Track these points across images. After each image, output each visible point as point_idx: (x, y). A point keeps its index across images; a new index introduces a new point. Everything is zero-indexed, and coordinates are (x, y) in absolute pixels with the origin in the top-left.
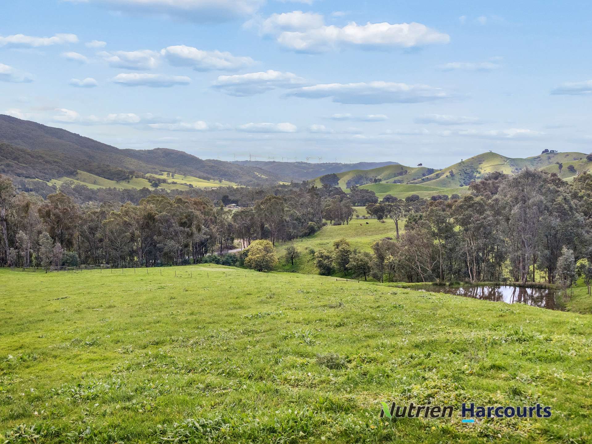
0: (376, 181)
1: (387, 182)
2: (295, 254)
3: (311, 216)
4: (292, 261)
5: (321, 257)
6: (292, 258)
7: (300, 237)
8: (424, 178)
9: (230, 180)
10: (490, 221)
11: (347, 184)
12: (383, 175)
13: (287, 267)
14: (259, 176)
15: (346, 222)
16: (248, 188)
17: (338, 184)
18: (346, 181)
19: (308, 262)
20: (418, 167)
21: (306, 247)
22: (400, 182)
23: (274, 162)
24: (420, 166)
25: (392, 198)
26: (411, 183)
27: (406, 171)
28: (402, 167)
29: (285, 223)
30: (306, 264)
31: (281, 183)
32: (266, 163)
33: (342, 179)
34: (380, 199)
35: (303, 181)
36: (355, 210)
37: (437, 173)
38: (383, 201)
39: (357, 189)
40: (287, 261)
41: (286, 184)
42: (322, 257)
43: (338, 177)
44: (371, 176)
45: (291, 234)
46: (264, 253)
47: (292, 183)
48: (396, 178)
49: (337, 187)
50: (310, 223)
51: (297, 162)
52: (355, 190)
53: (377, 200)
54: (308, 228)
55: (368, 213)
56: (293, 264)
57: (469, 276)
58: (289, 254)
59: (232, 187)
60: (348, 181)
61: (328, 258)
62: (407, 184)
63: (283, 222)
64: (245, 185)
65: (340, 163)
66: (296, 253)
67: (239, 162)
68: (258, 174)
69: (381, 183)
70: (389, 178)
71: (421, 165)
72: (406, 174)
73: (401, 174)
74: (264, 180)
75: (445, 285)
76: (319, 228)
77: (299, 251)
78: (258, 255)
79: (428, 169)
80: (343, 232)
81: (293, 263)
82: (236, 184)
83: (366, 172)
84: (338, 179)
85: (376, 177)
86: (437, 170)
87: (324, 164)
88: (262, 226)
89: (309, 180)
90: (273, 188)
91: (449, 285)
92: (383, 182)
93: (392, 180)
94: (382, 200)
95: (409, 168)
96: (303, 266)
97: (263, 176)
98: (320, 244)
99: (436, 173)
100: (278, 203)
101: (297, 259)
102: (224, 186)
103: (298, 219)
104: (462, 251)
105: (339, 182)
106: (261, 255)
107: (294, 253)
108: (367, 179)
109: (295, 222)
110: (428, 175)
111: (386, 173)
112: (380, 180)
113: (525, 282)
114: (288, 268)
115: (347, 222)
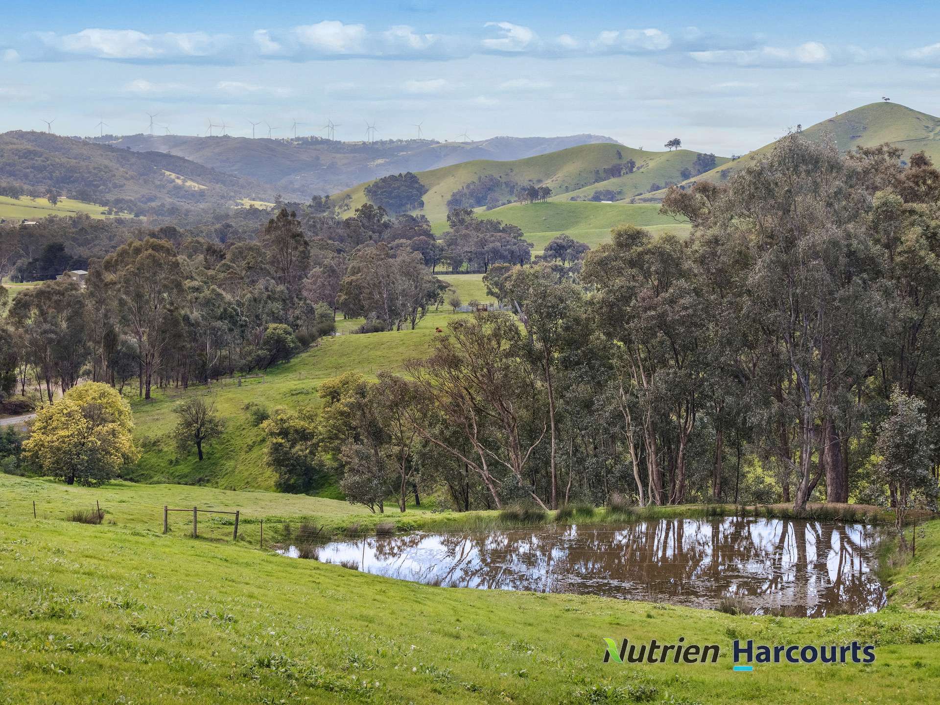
0: (533, 193)
1: (572, 199)
2: (208, 426)
3: (276, 306)
4: (199, 447)
5: (279, 434)
6: (198, 439)
7: (241, 370)
8: (684, 183)
9: (84, 197)
10: (686, 309)
11: (450, 203)
12: (560, 175)
13: (183, 469)
14: (179, 182)
15: (409, 323)
16: (141, 222)
17: (422, 204)
18: (449, 197)
19: (250, 448)
20: (667, 149)
21: (246, 402)
22: (611, 196)
23: (226, 137)
24: (673, 148)
25: (571, 244)
26: (645, 200)
27: (633, 164)
28: (619, 151)
29: (183, 328)
30: (243, 455)
31: (247, 203)
32: (201, 143)
33: (435, 189)
34: (537, 251)
35: (315, 198)
36: (448, 285)
37: (724, 167)
38: (545, 258)
39: (467, 219)
40: (183, 447)
41: (258, 205)
42: (284, 433)
43: (422, 181)
44: (524, 179)
45: (204, 364)
46: (83, 423)
47: (278, 202)
48: (602, 186)
49: (415, 214)
50: (272, 326)
51: (298, 139)
52: (462, 222)
53: (528, 253)
54: (266, 343)
55: (490, 293)
56: (201, 458)
57: (637, 489)
58: (188, 425)
59: (88, 217)
60: (454, 195)
61: (304, 435)
62: (632, 202)
63: (176, 323)
64: (131, 211)
65: (433, 142)
66: (210, 422)
67: (117, 138)
68: (173, 176)
69: (549, 200)
70: (578, 186)
71: (676, 142)
72: (631, 171)
73: (615, 172)
74: (193, 195)
75: (541, 517)
76: (305, 343)
77: (218, 416)
78: (62, 433)
79: (699, 155)
80: (379, 353)
81: (200, 453)
82: (102, 209)
83: (510, 167)
84: (422, 190)
85: (539, 181)
86: (725, 160)
87: (383, 143)
88: (110, 340)
89: (335, 192)
90: (218, 218)
91: (559, 518)
92: (560, 199)
93: (590, 190)
94: (541, 253)
95: (641, 153)
96: (232, 463)
97: (189, 183)
98: (294, 393)
99: (719, 169)
100: (160, 265)
101: (214, 441)
102: (62, 215)
103: (229, 316)
104: (612, 408)
105: (425, 198)
106: (72, 429)
107: (203, 425)
108: (511, 188)
109: (219, 324)
110: (700, 172)
111: (570, 169)
112: (547, 192)
113: (804, 502)
114: (186, 471)
115: (413, 321)
